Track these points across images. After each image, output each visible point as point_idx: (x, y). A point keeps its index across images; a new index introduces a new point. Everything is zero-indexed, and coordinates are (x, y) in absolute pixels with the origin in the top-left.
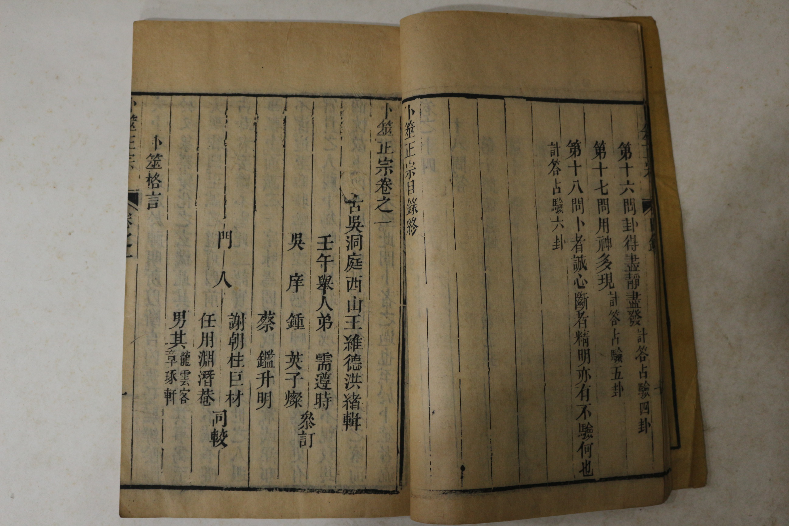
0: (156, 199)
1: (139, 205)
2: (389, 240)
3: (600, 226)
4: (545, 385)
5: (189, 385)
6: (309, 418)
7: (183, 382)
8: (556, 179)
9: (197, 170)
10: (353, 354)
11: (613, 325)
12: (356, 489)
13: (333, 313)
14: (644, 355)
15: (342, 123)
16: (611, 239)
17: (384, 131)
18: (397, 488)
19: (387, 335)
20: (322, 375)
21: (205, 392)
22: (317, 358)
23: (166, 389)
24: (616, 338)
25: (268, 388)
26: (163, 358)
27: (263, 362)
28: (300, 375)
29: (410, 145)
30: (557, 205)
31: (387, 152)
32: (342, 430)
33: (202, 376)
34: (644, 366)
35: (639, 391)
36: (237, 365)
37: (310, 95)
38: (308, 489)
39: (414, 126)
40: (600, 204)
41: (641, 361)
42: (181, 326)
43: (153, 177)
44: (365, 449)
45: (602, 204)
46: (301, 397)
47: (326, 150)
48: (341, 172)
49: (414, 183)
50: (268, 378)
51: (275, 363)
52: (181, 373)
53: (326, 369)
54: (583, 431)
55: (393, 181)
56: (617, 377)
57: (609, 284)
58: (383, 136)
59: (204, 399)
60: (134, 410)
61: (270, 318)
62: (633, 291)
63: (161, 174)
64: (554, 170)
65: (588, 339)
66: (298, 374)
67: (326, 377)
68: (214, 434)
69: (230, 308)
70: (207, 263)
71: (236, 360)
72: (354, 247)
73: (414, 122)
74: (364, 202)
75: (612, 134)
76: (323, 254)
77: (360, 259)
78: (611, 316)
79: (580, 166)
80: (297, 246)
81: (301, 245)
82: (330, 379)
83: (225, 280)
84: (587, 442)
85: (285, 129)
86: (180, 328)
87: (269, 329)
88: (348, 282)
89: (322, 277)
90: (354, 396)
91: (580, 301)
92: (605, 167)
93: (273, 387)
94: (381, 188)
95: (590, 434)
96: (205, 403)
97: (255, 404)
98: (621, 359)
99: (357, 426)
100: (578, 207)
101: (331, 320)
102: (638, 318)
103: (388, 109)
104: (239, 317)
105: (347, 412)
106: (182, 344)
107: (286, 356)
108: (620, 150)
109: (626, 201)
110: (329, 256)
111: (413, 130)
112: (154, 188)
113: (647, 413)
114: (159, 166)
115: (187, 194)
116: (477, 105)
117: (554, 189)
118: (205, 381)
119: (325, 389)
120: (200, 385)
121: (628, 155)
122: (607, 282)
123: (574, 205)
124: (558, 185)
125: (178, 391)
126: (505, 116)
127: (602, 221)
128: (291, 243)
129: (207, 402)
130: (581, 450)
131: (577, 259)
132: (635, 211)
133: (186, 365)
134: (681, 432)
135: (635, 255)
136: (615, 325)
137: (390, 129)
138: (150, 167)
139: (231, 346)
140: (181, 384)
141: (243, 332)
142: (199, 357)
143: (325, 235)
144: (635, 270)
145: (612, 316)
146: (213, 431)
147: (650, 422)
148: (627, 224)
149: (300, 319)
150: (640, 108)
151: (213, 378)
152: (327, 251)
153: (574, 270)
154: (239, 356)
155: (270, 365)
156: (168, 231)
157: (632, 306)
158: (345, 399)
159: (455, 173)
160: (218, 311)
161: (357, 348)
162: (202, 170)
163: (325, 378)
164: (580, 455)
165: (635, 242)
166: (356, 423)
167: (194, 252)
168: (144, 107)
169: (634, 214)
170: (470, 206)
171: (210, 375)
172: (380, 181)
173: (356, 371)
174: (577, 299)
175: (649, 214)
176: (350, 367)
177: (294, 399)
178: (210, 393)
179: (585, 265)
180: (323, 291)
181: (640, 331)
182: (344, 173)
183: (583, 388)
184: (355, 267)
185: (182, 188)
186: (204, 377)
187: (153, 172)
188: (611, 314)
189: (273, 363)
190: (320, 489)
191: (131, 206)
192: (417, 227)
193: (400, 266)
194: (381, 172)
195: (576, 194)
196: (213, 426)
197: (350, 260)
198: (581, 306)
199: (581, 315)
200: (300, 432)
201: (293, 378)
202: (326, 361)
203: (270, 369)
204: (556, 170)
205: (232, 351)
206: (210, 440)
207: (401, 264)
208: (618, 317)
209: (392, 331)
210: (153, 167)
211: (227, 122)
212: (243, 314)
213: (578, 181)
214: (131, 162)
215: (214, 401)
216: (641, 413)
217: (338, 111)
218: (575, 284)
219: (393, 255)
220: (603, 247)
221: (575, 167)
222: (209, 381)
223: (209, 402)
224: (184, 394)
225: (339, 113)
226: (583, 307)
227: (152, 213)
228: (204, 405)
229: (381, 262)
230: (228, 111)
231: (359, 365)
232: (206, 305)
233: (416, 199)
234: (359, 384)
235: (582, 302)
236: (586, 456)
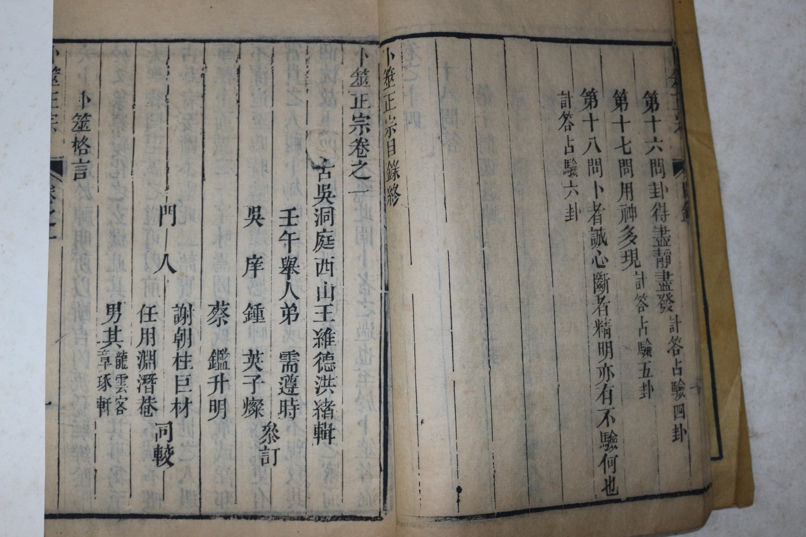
0: (84, 168)
1: (63, 175)
2: (366, 213)
3: (622, 192)
4: (559, 386)
5: (126, 392)
6: (273, 430)
7: (119, 389)
8: (568, 136)
9: (134, 132)
10: (325, 352)
11: (639, 312)
12: (331, 515)
13: (299, 302)
14: (678, 348)
15: (307, 72)
16: (635, 207)
17: (359, 81)
18: (380, 513)
19: (365, 327)
20: (287, 378)
21: (146, 400)
22: (281, 357)
23: (99, 397)
24: (643, 328)
25: (222, 394)
26: (95, 360)
27: (216, 363)
28: (260, 378)
29: (390, 96)
30: (569, 167)
31: (363, 107)
32: (313, 445)
33: (142, 381)
34: (678, 361)
35: (672, 391)
36: (184, 367)
37: (269, 39)
38: (272, 516)
39: (394, 74)
40: (622, 165)
41: (674, 355)
42: (115, 320)
43: (80, 141)
44: (341, 466)
45: (624, 165)
46: (262, 405)
47: (288, 105)
48: (307, 132)
49: (395, 142)
50: (222, 382)
51: (229, 364)
52: (117, 378)
53: (292, 370)
54: (605, 441)
55: (371, 142)
56: (646, 375)
57: (634, 262)
58: (358, 87)
59: (145, 408)
60: (61, 422)
61: (223, 310)
62: (664, 271)
63: (89, 137)
64: (565, 124)
65: (609, 329)
66: (258, 377)
67: (293, 380)
68: (157, 452)
69: (174, 298)
70: (147, 244)
71: (183, 361)
72: (324, 222)
73: (393, 69)
74: (335, 167)
75: (635, 82)
76: (287, 231)
77: (331, 236)
78: (637, 301)
79: (597, 120)
80: (255, 222)
81: (260, 221)
82: (297, 383)
83: (168, 264)
84: (611, 454)
85: (239, 81)
86: (115, 323)
87: (222, 323)
88: (318, 264)
89: (286, 258)
90: (326, 402)
91: (599, 283)
92: (628, 121)
93: (229, 393)
94: (356, 151)
95: (614, 444)
96: (147, 414)
97: (207, 414)
98: (650, 352)
99: (330, 438)
100: (595, 170)
101: (298, 311)
102: (670, 303)
103: (363, 55)
104: (185, 308)
105: (319, 422)
106: (118, 343)
107: (244, 355)
108: (644, 100)
109: (653, 161)
110: (294, 233)
111: (393, 78)
112: (81, 155)
113: (682, 418)
114: (87, 127)
115: (122, 162)
116: (471, 46)
117: (566, 147)
118: (146, 387)
119: (292, 394)
120: (139, 392)
121: (655, 106)
122: (632, 260)
123: (591, 167)
124: (571, 143)
125: (113, 400)
126: (505, 60)
127: (624, 186)
128: (247, 218)
129: (149, 412)
130: (603, 463)
131: (596, 232)
132: (664, 174)
133: (123, 368)
134: (723, 440)
135: (665, 227)
136: (643, 312)
137: (366, 79)
138: (76, 129)
139: (176, 344)
140: (118, 391)
141: (190, 327)
142: (139, 358)
143: (289, 208)
144: (665, 244)
145: (639, 301)
146: (156, 447)
147: (686, 429)
148: (655, 189)
149: (259, 310)
150: (667, 49)
151: (155, 383)
152: (291, 227)
153: (592, 245)
154: (186, 356)
155: (223, 366)
156: (99, 207)
157: (662, 289)
158: (315, 407)
159: (445, 128)
160: (160, 303)
161: (330, 344)
162: (140, 132)
163: (291, 382)
164: (603, 471)
165: (665, 211)
166: (330, 436)
167: (131, 231)
168: (68, 57)
169: (663, 177)
170: (463, 169)
171: (152, 380)
172: (354, 142)
173: (329, 373)
174: (596, 281)
175: (681, 177)
176: (321, 368)
177: (253, 407)
178: (152, 401)
179: (605, 239)
180: (287, 275)
181: (672, 318)
182: (311, 132)
183: (604, 388)
184: (325, 246)
185: (115, 153)
186: (145, 382)
187: (81, 135)
188: (637, 299)
189: (228, 363)
190: (287, 516)
191: (54, 176)
192: (399, 195)
193: (380, 245)
194: (356, 130)
195: (593, 154)
196: (156, 441)
197: (320, 238)
198: (601, 289)
199: (601, 300)
200: (262, 447)
201: (252, 382)
202: (291, 360)
203: (223, 371)
204: (568, 124)
205: (177, 350)
206: (153, 458)
207: (381, 241)
208: (646, 302)
209: (372, 324)
210: (80, 129)
211: (168, 73)
212: (191, 306)
213: (595, 138)
214: (54, 123)
215: (157, 411)
216: (675, 417)
217: (303, 58)
218: (593, 262)
219: (371, 231)
220: (627, 217)
221: (591, 121)
222: (151, 387)
223: (150, 412)
224: (121, 403)
225: (304, 61)
226: (604, 291)
227: (80, 185)
228: (145, 416)
229: (357, 240)
230: (170, 61)
231: (332, 365)
232: (145, 294)
233: (398, 161)
234: (333, 389)
235: (602, 284)
236: (610, 471)
